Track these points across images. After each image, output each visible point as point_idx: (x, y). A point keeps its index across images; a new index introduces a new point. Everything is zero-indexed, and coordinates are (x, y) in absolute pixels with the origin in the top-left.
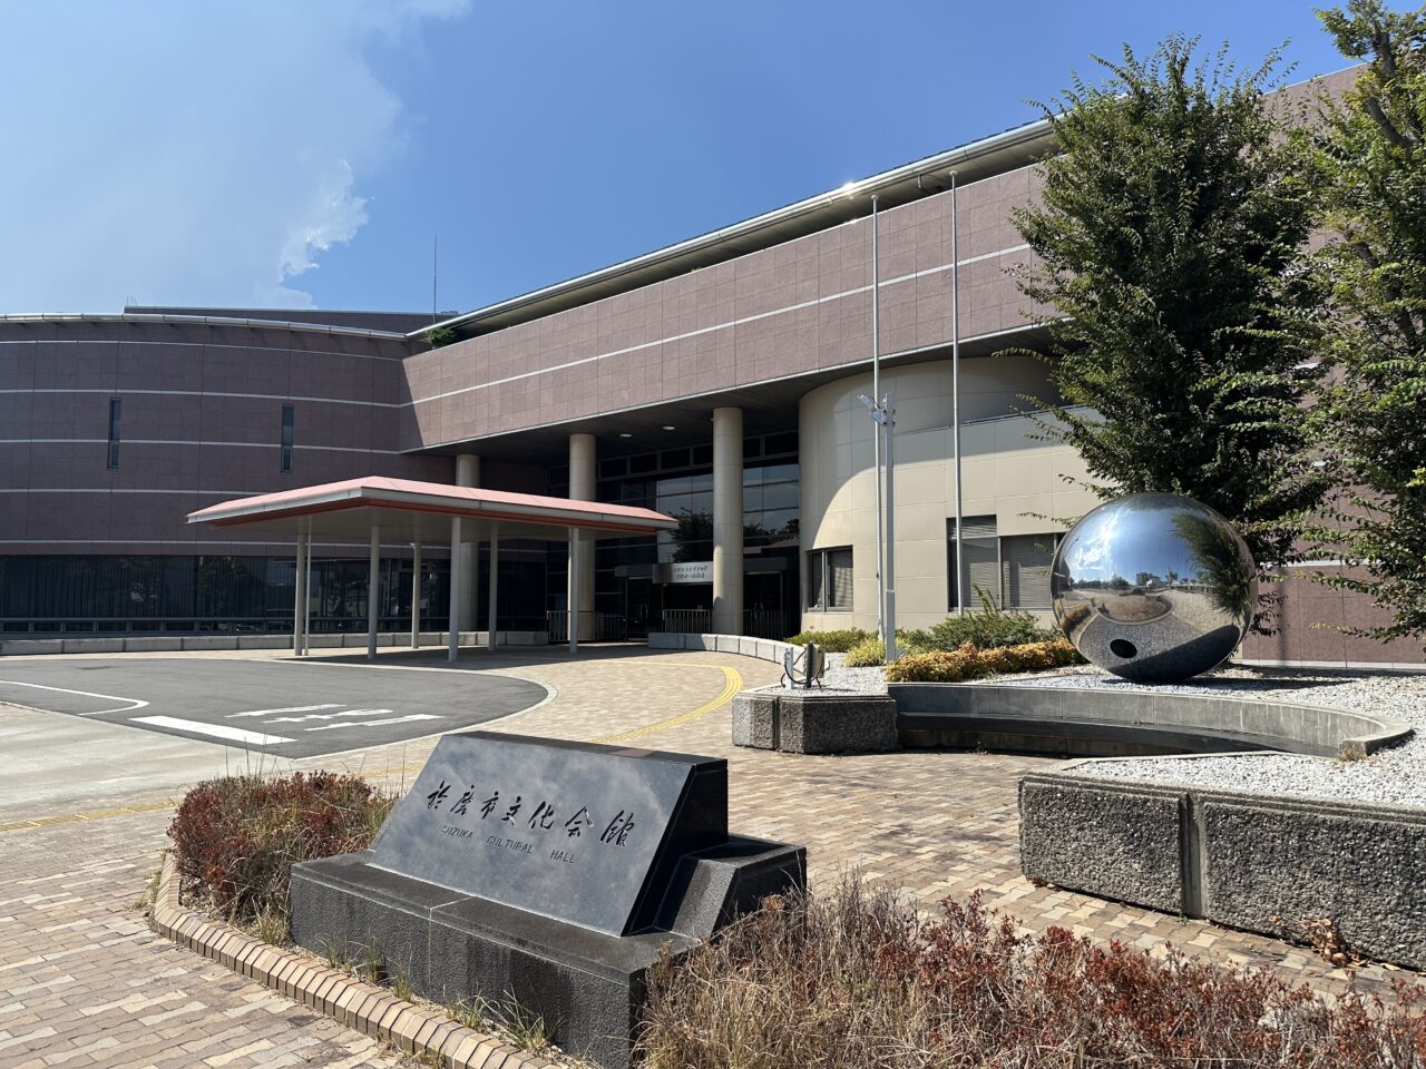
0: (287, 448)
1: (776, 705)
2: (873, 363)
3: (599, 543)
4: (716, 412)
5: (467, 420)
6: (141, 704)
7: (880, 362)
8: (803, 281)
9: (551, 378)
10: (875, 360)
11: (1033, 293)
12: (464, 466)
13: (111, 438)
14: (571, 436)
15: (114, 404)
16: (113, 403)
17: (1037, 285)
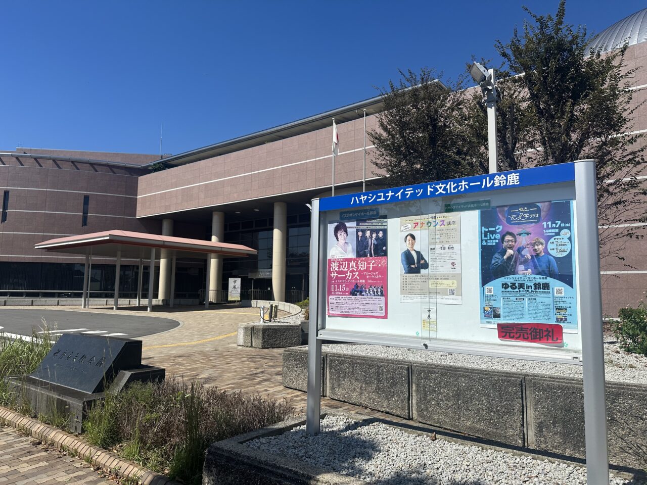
0: (85, 215)
1: (253, 329)
2: (332, 187)
3: (224, 260)
4: (275, 204)
5: (167, 204)
6: (1, 328)
7: (335, 187)
8: (310, 150)
9: (204, 187)
10: (333, 186)
11: (377, 164)
12: (166, 225)
13: (4, 209)
14: (214, 213)
16: (5, 193)
17: (378, 161)
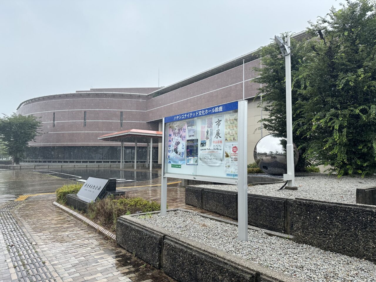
0: (122, 121)
5: (160, 114)
6: (80, 177)
12: (160, 125)
13: (84, 120)
16: (85, 112)
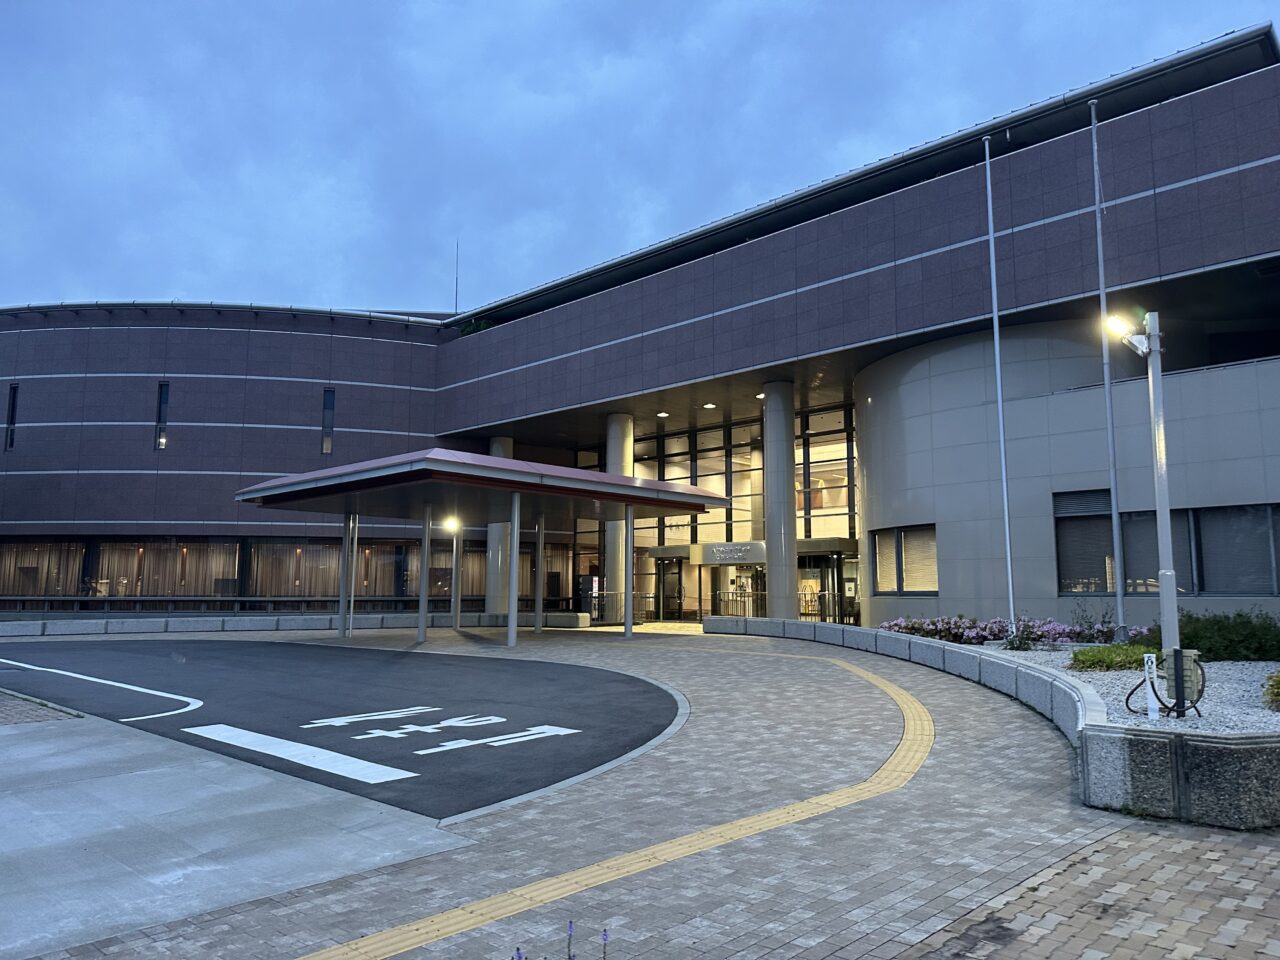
0: (328, 429)
1: (1175, 748)
4: (767, 387)
5: (504, 402)
6: (195, 704)
8: (876, 243)
12: (497, 450)
13: (159, 420)
14: (611, 416)
15: (163, 387)
16: (161, 386)
